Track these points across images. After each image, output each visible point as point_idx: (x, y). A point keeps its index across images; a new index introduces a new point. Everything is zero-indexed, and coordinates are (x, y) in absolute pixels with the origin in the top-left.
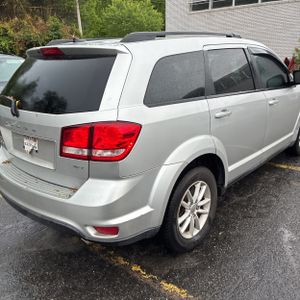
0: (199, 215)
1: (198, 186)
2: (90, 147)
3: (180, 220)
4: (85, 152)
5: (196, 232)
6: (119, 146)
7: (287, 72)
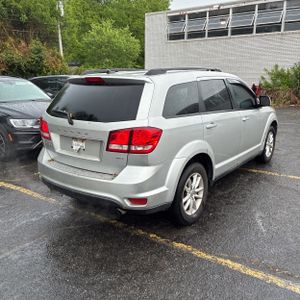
0: (196, 198)
1: (195, 177)
2: (130, 144)
3: (184, 200)
4: (125, 147)
5: (194, 211)
6: (148, 144)
7: (255, 97)
